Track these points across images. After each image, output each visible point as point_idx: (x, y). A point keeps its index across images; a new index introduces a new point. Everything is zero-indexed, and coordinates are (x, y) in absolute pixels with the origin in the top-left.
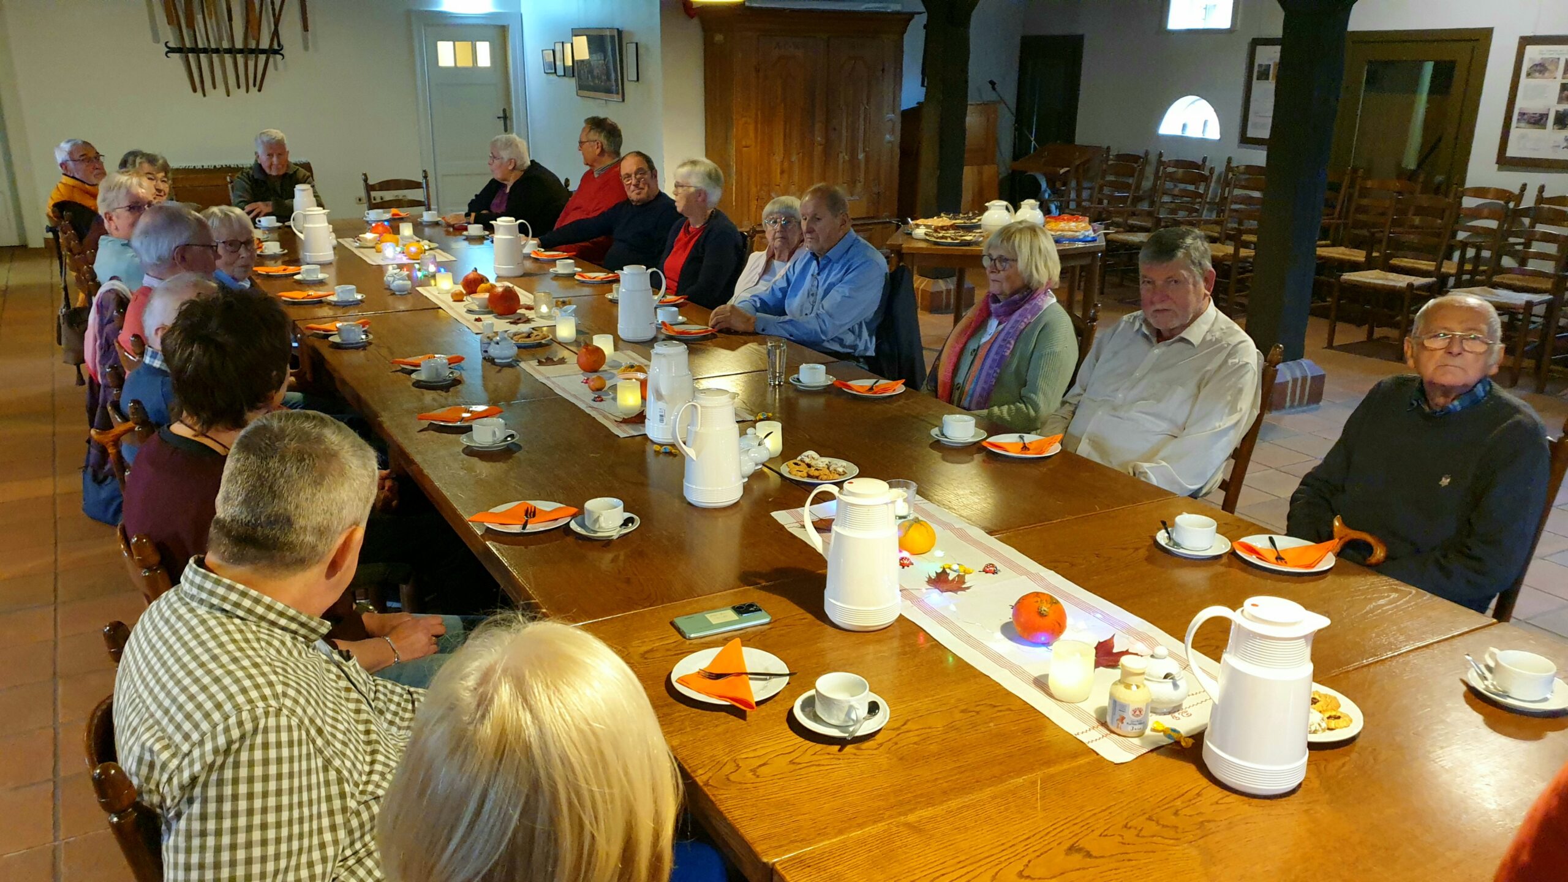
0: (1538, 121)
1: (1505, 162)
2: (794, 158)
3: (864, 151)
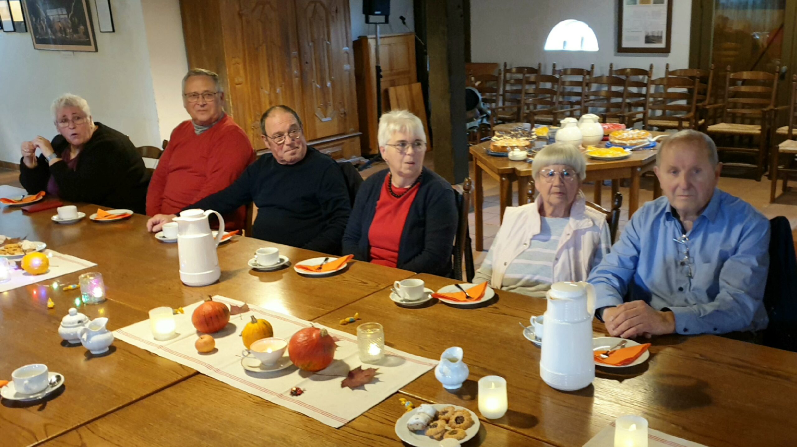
2: (278, 90)
3: (331, 80)
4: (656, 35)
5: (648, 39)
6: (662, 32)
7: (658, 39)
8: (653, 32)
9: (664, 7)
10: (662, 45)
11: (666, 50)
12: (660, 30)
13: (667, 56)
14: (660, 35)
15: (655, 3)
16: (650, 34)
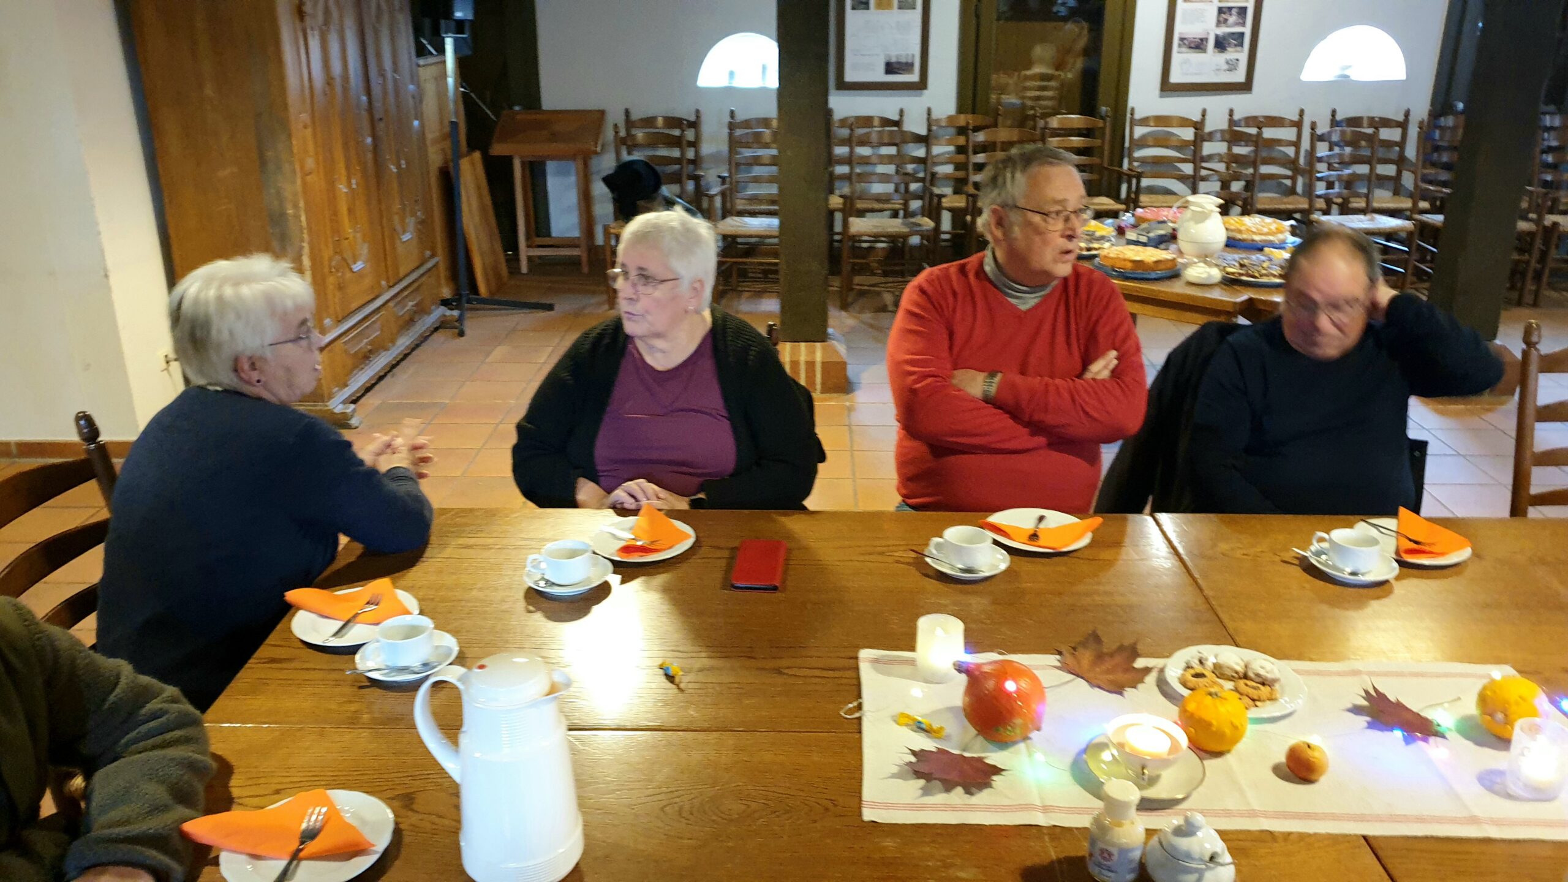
0: (1198, 45)
1: (1167, 87)
4: (903, 60)
5: (890, 68)
6: (913, 56)
7: (907, 67)
8: (897, 56)
9: (916, 15)
10: (914, 77)
11: (921, 85)
12: (910, 53)
13: (920, 95)
14: (910, 61)
15: (900, 8)
16: (894, 60)
